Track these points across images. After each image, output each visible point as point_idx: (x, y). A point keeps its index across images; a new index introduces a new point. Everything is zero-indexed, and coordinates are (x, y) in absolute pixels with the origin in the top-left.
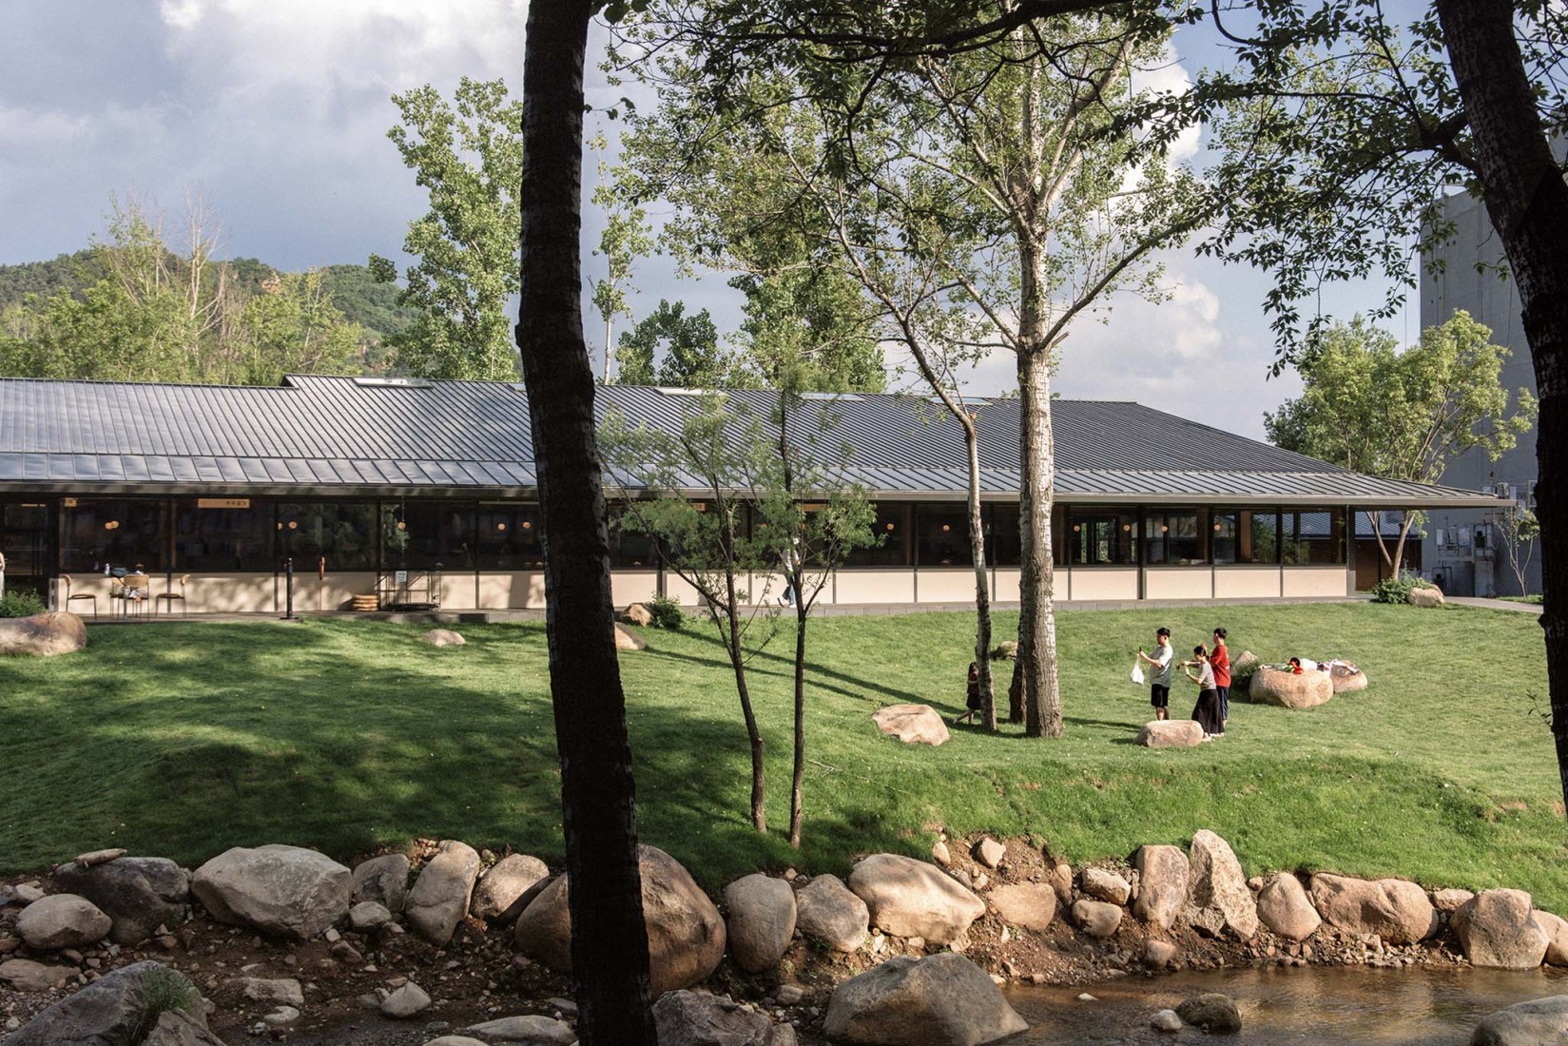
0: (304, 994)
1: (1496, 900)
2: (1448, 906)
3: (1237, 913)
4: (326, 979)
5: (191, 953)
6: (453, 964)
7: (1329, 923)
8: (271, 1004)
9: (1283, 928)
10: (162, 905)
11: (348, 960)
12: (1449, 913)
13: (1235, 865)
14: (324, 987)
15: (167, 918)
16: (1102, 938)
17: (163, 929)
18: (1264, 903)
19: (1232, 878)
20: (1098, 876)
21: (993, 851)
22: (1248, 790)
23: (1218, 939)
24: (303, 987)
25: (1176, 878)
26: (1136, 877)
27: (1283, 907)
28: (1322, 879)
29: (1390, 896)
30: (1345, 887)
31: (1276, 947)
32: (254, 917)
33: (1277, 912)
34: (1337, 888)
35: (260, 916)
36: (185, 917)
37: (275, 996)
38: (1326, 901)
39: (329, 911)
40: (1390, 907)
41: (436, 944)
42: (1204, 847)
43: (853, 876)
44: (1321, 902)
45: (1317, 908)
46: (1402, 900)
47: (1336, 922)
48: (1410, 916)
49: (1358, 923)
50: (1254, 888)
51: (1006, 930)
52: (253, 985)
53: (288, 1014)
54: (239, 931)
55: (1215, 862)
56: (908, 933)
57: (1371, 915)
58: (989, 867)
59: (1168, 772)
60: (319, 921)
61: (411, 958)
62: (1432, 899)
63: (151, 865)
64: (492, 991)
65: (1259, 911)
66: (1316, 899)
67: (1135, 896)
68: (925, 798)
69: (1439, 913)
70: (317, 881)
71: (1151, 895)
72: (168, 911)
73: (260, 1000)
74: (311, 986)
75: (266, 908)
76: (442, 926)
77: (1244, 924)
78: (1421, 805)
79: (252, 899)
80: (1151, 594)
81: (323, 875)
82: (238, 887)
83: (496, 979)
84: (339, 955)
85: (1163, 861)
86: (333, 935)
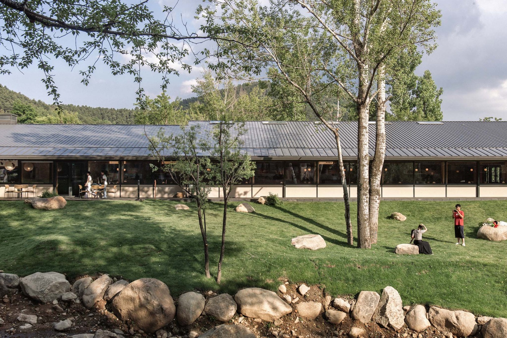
0: (37, 320)
1: (497, 322)
2: (483, 323)
3: (395, 319)
4: (46, 316)
5: (12, 304)
6: (91, 315)
7: (434, 326)
8: (24, 322)
9: (412, 326)
10: (6, 289)
11: (57, 310)
12: (482, 325)
13: (399, 300)
14: (46, 318)
15: (8, 293)
16: (335, 324)
17: (6, 296)
18: (407, 316)
19: (396, 305)
20: (340, 301)
21: (304, 289)
22: (424, 272)
23: (386, 329)
24: (38, 318)
25: (371, 304)
26: (354, 303)
27: (414, 318)
28: (433, 309)
29: (457, 318)
30: (440, 312)
31: (408, 334)
32: (30, 294)
33: (411, 321)
34: (437, 312)
35: (32, 294)
36: (15, 293)
37: (26, 320)
38: (432, 317)
39: (56, 294)
40: (456, 322)
41: (87, 308)
42: (387, 293)
43: (237, 295)
44: (431, 318)
45: (429, 320)
46: (461, 319)
47: (436, 326)
48: (464, 326)
49: (444, 327)
50: (405, 310)
51: (298, 318)
52: (21, 316)
53: (27, 326)
54: (27, 299)
55: (390, 299)
56: (255, 317)
57: (449, 324)
58: (301, 295)
59: (392, 263)
60: (51, 298)
61: (78, 311)
62: (476, 320)
63: (6, 276)
64: (98, 325)
65: (405, 320)
66: (429, 317)
67: (352, 310)
68: (284, 268)
69: (478, 326)
70: (51, 284)
71: (358, 311)
72: (8, 291)
73: (21, 321)
74: (41, 318)
75: (34, 292)
76: (89, 302)
77: (397, 324)
78: (496, 282)
79: (31, 289)
80: (481, 195)
81: (54, 283)
82: (29, 285)
83: (100, 321)
84: (55, 309)
85: (366, 297)
86: (55, 302)
